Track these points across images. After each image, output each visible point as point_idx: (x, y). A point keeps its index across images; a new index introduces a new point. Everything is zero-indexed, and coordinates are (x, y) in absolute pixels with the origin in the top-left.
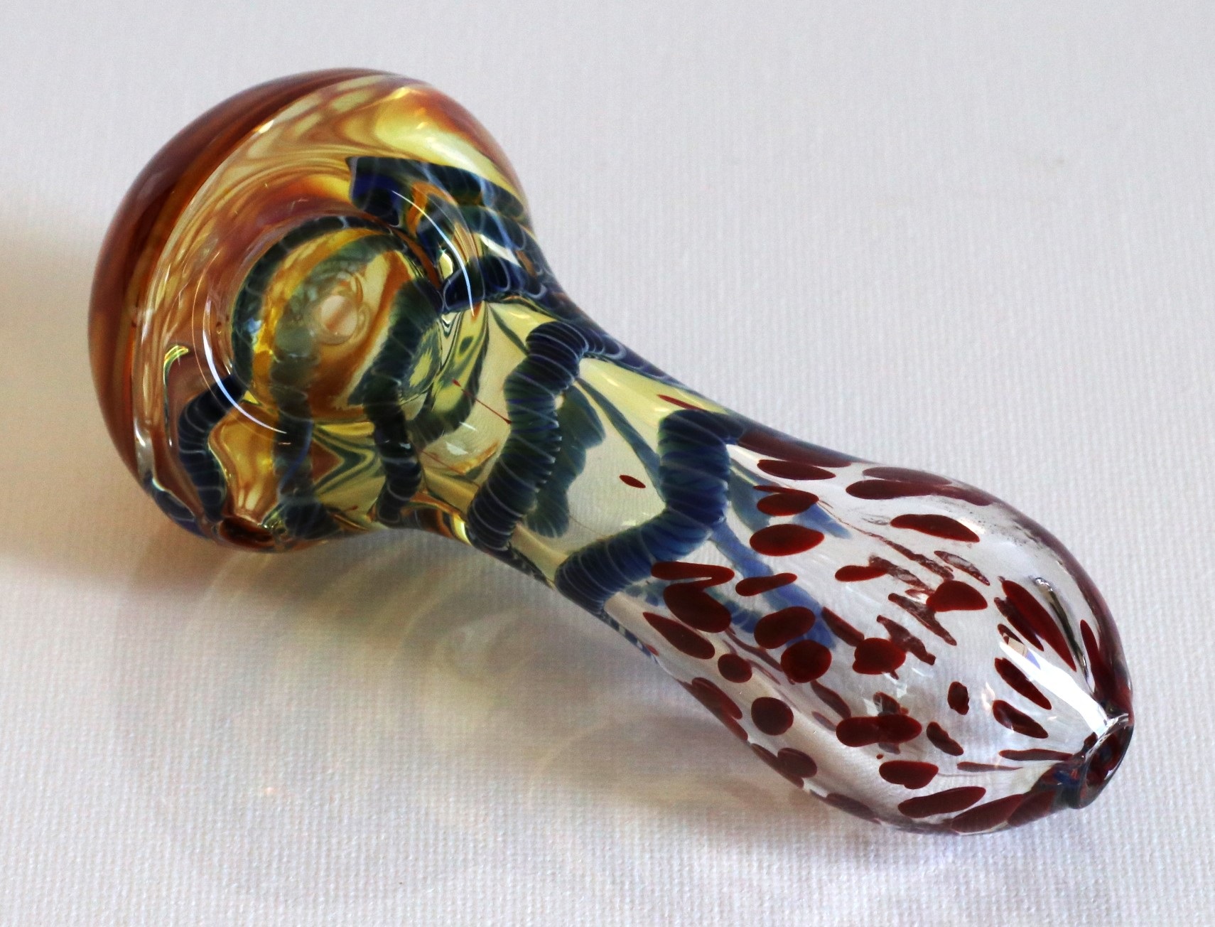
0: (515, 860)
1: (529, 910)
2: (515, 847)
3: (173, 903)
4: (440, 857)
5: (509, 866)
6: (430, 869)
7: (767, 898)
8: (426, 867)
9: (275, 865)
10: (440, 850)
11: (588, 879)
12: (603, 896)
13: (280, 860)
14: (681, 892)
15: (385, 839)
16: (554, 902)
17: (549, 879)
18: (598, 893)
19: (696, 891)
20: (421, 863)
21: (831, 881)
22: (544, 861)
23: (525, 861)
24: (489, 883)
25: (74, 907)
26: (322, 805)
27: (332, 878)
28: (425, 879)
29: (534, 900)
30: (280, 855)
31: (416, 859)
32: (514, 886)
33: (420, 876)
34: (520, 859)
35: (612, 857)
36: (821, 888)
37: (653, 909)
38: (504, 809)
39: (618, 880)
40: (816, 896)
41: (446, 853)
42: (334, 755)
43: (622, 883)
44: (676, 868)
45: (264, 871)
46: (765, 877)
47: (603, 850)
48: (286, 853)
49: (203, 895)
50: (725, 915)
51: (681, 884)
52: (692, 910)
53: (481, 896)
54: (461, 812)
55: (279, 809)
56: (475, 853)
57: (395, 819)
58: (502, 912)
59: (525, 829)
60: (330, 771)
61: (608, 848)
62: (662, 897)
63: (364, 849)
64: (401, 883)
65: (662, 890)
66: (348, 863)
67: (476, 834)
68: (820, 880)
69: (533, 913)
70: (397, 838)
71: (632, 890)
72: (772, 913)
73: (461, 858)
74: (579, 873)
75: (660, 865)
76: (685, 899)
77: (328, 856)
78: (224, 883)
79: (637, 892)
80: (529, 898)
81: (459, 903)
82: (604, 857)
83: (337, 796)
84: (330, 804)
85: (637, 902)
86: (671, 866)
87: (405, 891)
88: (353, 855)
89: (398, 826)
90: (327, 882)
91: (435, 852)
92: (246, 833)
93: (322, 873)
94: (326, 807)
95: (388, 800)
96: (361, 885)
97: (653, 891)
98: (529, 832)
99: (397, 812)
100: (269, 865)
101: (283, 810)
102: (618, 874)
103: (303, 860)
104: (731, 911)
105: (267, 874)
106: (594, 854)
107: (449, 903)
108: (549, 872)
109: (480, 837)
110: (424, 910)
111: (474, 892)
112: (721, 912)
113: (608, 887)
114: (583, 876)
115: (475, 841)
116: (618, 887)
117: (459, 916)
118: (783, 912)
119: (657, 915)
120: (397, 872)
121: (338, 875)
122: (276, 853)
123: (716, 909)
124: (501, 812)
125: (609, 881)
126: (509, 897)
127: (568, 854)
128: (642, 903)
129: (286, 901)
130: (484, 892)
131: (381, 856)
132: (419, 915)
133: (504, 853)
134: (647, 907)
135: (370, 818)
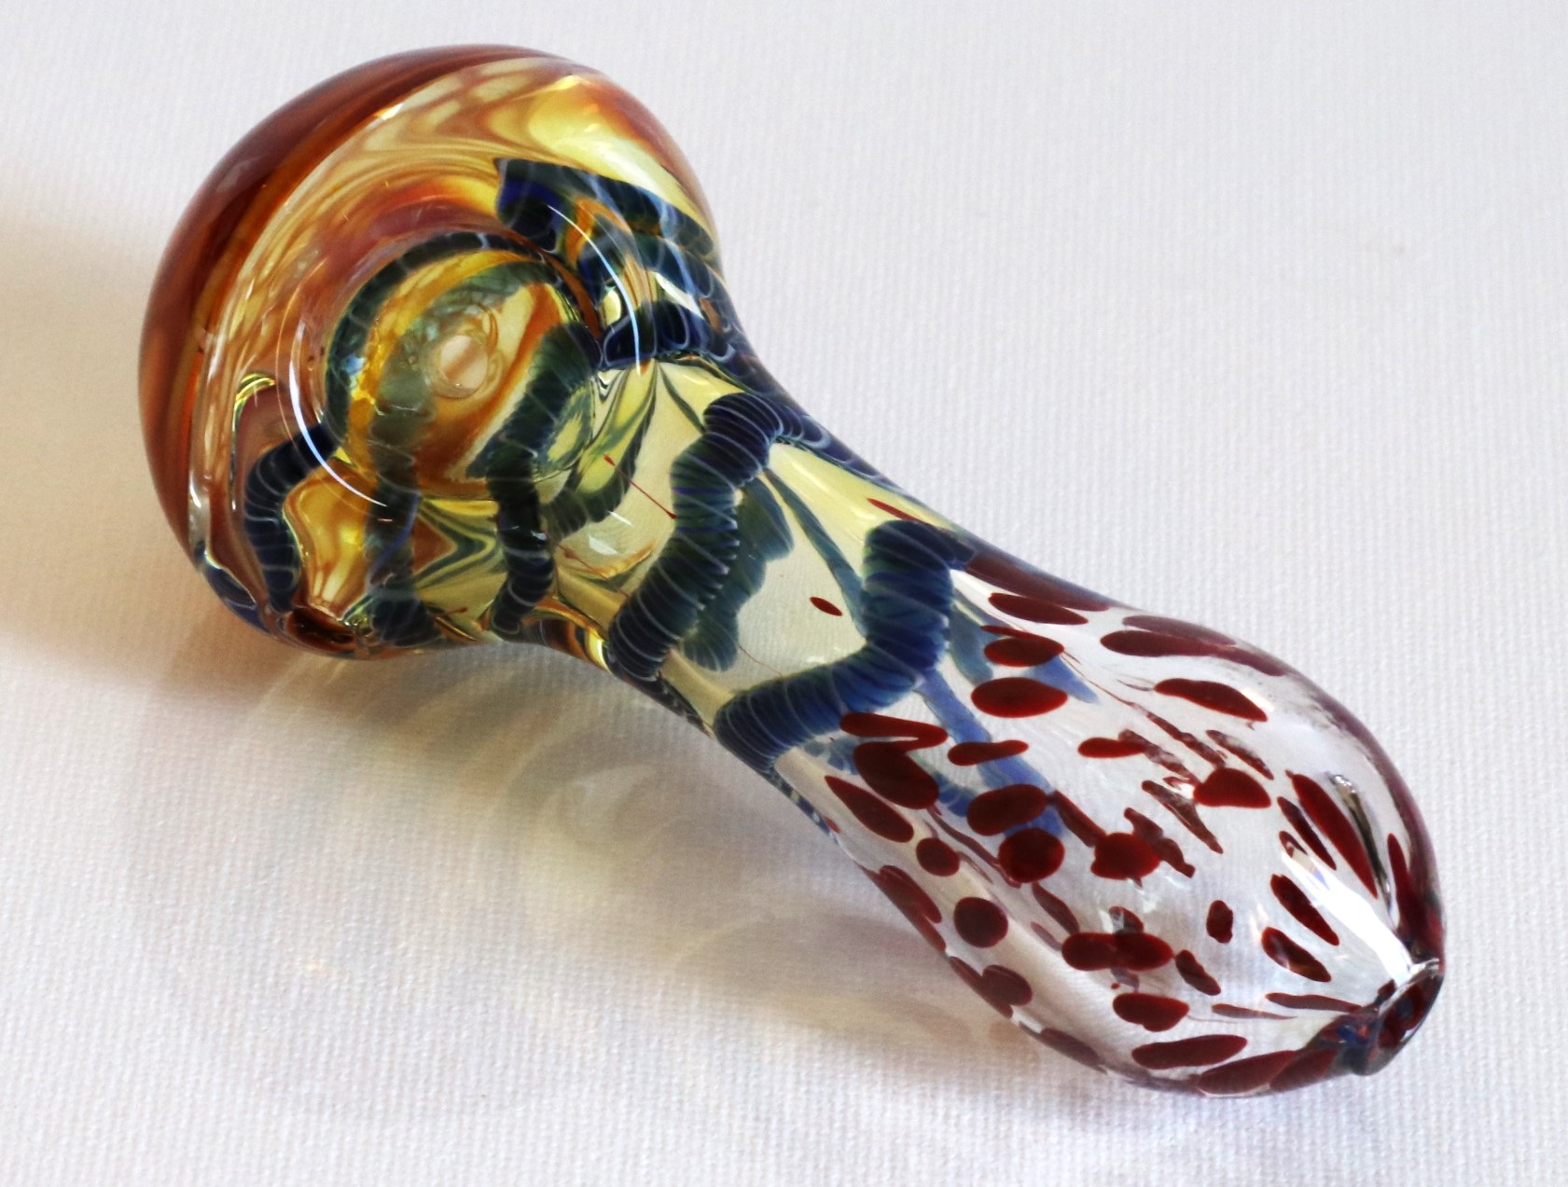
0: (632, 1080)
1: (646, 1144)
2: (633, 1063)
3: (188, 1094)
4: (536, 1067)
5: (624, 1086)
6: (522, 1081)
7: (952, 1156)
8: (517, 1077)
9: (322, 1059)
10: (537, 1057)
11: (724, 1112)
12: (742, 1135)
13: (330, 1053)
14: (843, 1137)
15: (468, 1037)
16: (679, 1137)
17: (674, 1107)
18: (736, 1131)
19: (862, 1139)
20: (511, 1073)
21: (1036, 1141)
22: (669, 1084)
23: (645, 1082)
24: (597, 1106)
25: (60, 1089)
26: (389, 988)
27: (395, 1082)
28: (515, 1093)
29: (652, 1133)
30: (331, 1047)
31: (506, 1067)
32: (629, 1113)
33: (509, 1089)
34: (638, 1078)
35: (758, 1086)
36: (1022, 1149)
37: (805, 1157)
38: (624, 1013)
39: (763, 1116)
40: (1016, 1160)
41: (543, 1062)
42: (410, 925)
43: (768, 1120)
44: (839, 1107)
45: (308, 1065)
46: (953, 1129)
47: (746, 1076)
48: (338, 1044)
49: (228, 1089)
50: (897, 1172)
51: (844, 1129)
52: (856, 1163)
53: (584, 1121)
54: (567, 1012)
55: (334, 987)
56: (582, 1065)
57: (481, 1014)
58: (612, 1144)
59: (648, 1041)
60: (403, 945)
61: (752, 1074)
62: (818, 1143)
63: (439, 1048)
64: (483, 1096)
65: (818, 1134)
66: (417, 1064)
67: (584, 1041)
68: (1022, 1139)
69: (651, 1149)
70: (483, 1038)
71: (780, 1131)
72: (958, 1175)
73: (563, 1070)
74: (713, 1103)
75: (819, 1102)
76: (847, 1149)
77: (392, 1053)
78: (256, 1075)
79: (787, 1134)
80: (647, 1129)
81: (557, 1127)
82: (747, 1085)
83: (410, 978)
84: (399, 987)
85: (785, 1147)
86: (833, 1105)
87: (488, 1105)
88: (425, 1055)
89: (485, 1023)
90: (388, 1087)
91: (530, 1060)
92: (289, 1015)
93: (383, 1074)
94: (395, 991)
95: (475, 989)
96: (431, 1094)
97: (807, 1135)
98: (653, 1046)
99: (485, 1005)
100: (315, 1060)
101: (338, 990)
102: (763, 1108)
103: (359, 1055)
104: (905, 1168)
105: (313, 1069)
106: (734, 1081)
107: (543, 1126)
108: (675, 1098)
109: (589, 1045)
110: (510, 1133)
111: (577, 1115)
112: (893, 1168)
113: (750, 1123)
114: (718, 1107)
115: (584, 1051)
116: (762, 1126)
117: (554, 1145)
118: (972, 1176)
119: (810, 1165)
120: (479, 1081)
121: (403, 1078)
122: (325, 1042)
123: (887, 1164)
124: (618, 1017)
125: (751, 1115)
126: (621, 1126)
127: (702, 1077)
128: (791, 1149)
129: (334, 1106)
130: (589, 1116)
131: (460, 1059)
132: (503, 1139)
133: (618, 1069)
134: (798, 1154)
135: (449, 1009)
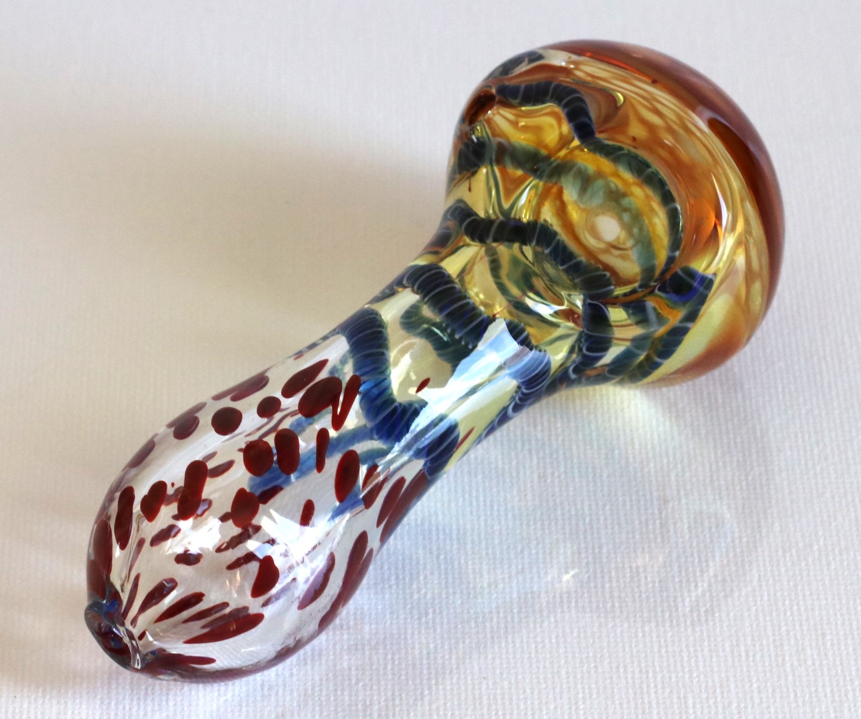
0: (566, 657)
1: (581, 696)
2: (565, 647)
3: (317, 699)
4: (511, 656)
5: (563, 661)
6: (504, 666)
7: (754, 681)
8: (501, 664)
9: (389, 667)
10: (510, 650)
11: (622, 670)
12: (634, 683)
13: (393, 663)
14: (691, 677)
15: (470, 643)
16: (598, 689)
17: (593, 671)
18: (630, 681)
19: (702, 676)
20: (498, 661)
21: (800, 665)
22: (587, 657)
23: (574, 657)
24: (549, 676)
25: (244, 704)
26: (419, 619)
27: (433, 675)
28: (501, 673)
29: (583, 688)
30: (393, 659)
31: (494, 658)
32: (568, 677)
33: (498, 672)
34: (570, 656)
35: (638, 652)
36: (793, 671)
37: (671, 692)
38: (555, 617)
39: (644, 670)
40: (790, 678)
41: (515, 653)
42: (425, 578)
43: (647, 672)
44: (686, 659)
45: (382, 672)
46: (752, 664)
47: (631, 646)
48: (396, 657)
49: (339, 693)
50: (725, 695)
51: (691, 671)
52: (700, 691)
53: (544, 686)
54: (523, 620)
55: (389, 622)
56: (537, 652)
57: (475, 628)
58: (561, 698)
59: (572, 632)
60: (423, 591)
61: (633, 645)
62: (677, 682)
63: (454, 652)
64: (484, 678)
65: (677, 676)
66: (443, 663)
67: (535, 637)
68: (792, 665)
69: (584, 698)
70: (478, 642)
71: (655, 678)
72: (759, 692)
73: (527, 656)
74: (614, 665)
75: (674, 657)
76: (695, 684)
77: (428, 658)
78: (353, 682)
79: (659, 679)
80: (579, 686)
81: (528, 691)
82: (632, 652)
83: (431, 611)
84: (426, 617)
85: (659, 687)
86: (682, 657)
87: (487, 684)
88: (447, 657)
89: (478, 633)
90: (429, 679)
91: (507, 652)
92: (366, 643)
93: (425, 672)
94: (423, 620)
95: (469, 613)
96: (454, 680)
97: (670, 678)
98: (575, 634)
99: (476, 622)
100: (385, 668)
101: (391, 623)
102: (643, 665)
103: (410, 662)
104: (729, 691)
105: (385, 674)
106: (624, 650)
107: (521, 692)
108: (592, 665)
109: (539, 639)
110: (503, 699)
111: (539, 682)
112: (722, 693)
113: (637, 675)
114: (618, 668)
115: (536, 642)
116: (644, 676)
117: (529, 702)
118: (767, 691)
119: (675, 697)
120: (480, 669)
121: (437, 673)
122: (389, 657)
123: (718, 691)
124: (552, 619)
125: (637, 671)
126: (564, 686)
127: (605, 650)
128: (663, 687)
129: (401, 695)
130: (546, 682)
131: (467, 657)
132: (499, 702)
133: (558, 651)
134: (668, 691)
135: (456, 627)
